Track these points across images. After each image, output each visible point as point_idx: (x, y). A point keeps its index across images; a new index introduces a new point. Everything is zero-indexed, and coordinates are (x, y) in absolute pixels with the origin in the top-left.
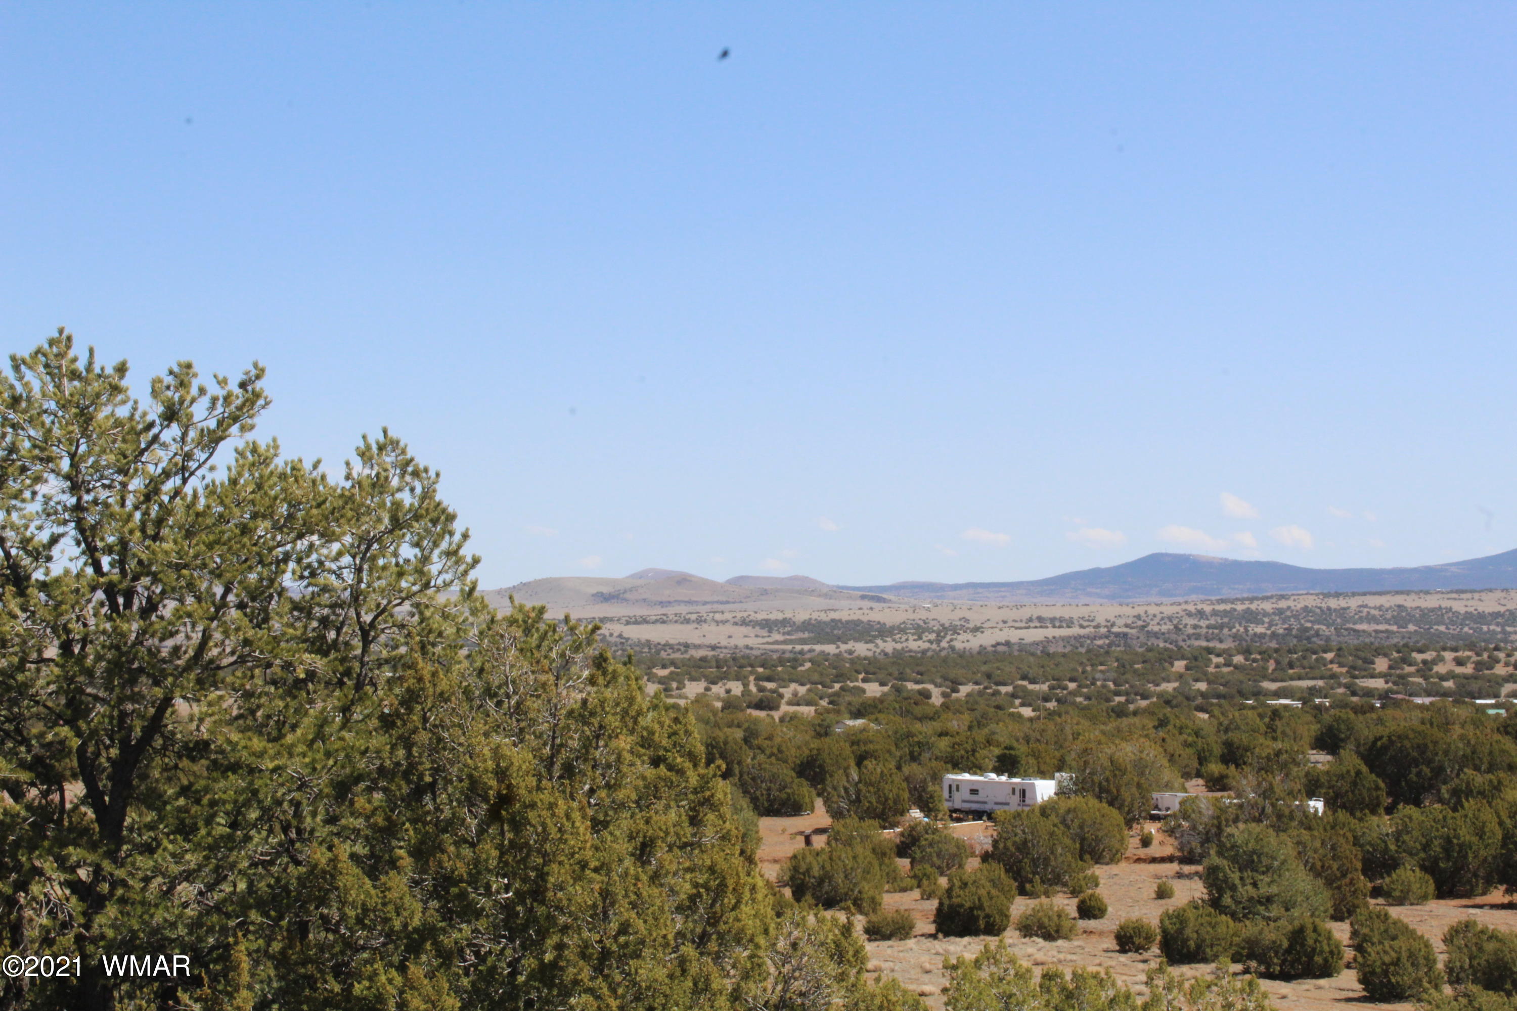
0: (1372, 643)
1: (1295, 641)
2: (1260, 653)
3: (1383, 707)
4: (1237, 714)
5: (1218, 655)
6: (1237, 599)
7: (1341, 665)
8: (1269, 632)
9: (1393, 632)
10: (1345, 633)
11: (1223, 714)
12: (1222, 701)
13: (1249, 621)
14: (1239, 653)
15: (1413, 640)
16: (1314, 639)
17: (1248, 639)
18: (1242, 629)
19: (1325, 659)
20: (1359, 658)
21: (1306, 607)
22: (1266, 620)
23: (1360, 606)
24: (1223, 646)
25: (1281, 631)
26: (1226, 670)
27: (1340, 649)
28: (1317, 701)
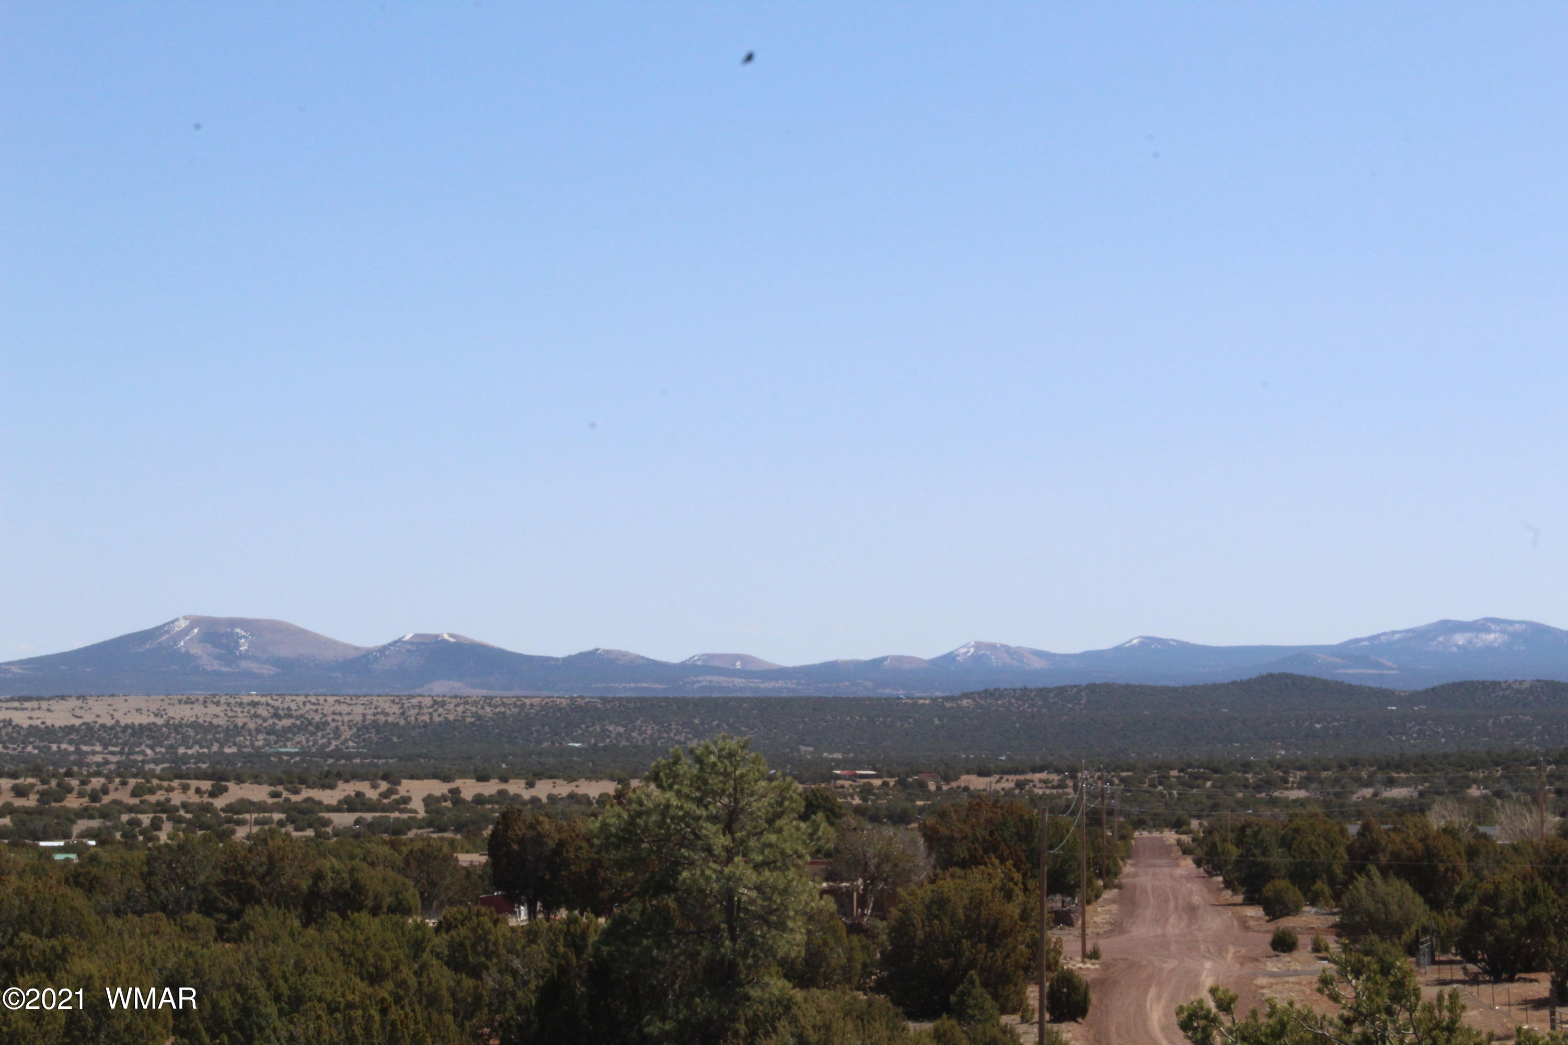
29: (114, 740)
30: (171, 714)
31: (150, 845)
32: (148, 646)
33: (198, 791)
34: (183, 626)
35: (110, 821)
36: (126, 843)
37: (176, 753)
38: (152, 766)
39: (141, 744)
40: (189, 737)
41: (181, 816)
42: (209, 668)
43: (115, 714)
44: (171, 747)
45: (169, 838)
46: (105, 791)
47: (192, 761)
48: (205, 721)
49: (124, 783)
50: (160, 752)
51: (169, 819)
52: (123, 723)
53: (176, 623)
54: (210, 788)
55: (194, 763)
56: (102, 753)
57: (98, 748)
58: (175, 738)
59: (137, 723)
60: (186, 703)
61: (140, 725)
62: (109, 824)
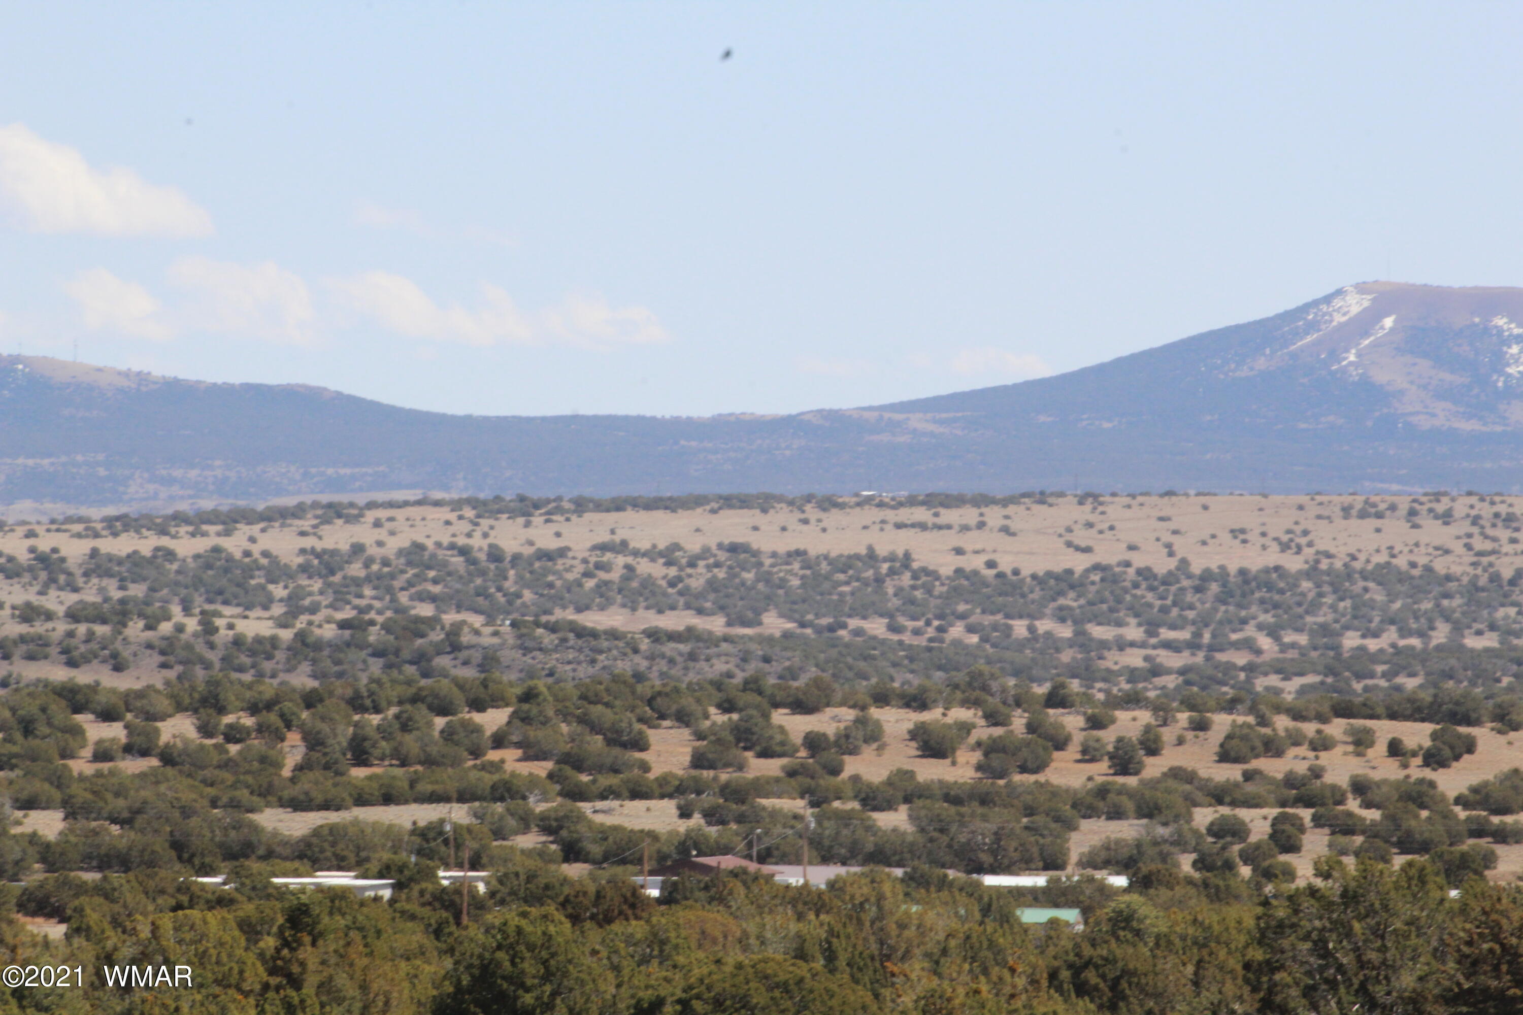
0: (639, 677)
1: (376, 666)
2: (253, 709)
3: (667, 899)
4: (167, 922)
5: (107, 716)
6: (179, 518)
7: (532, 753)
8: (286, 635)
9: (709, 640)
10: (549, 639)
11: (116, 923)
12: (116, 878)
13: (217, 594)
14: (180, 708)
15: (776, 667)
16: (443, 661)
17: (213, 657)
18: (192, 625)
19: (477, 729)
20: (595, 728)
21: (419, 547)
22: (279, 591)
23: (603, 548)
24: (124, 683)
25: (329, 632)
26: (132, 766)
27: (528, 696)
28: (446, 877)
29: (1175, 612)
30: (1321, 546)
31: (1269, 889)
32: (1261, 363)
33: (1395, 749)
34: (1355, 310)
35: (1165, 824)
36: (1206, 884)
37: (1337, 648)
38: (1274, 680)
39: (1244, 622)
40: (1372, 605)
41: (1350, 814)
42: (1424, 423)
43: (1177, 541)
44: (1324, 629)
45: (1319, 873)
46: (1152, 747)
47: (1380, 669)
48: (1413, 565)
49: (1201, 726)
50: (1293, 645)
51: (1318, 821)
52: (1196, 568)
53: (1337, 303)
54: (1427, 743)
55: (1384, 675)
56: (1143, 645)
57: (1133, 632)
58: (1333, 607)
59: (1233, 568)
60: (1363, 515)
61: (1242, 572)
62: (1162, 831)
